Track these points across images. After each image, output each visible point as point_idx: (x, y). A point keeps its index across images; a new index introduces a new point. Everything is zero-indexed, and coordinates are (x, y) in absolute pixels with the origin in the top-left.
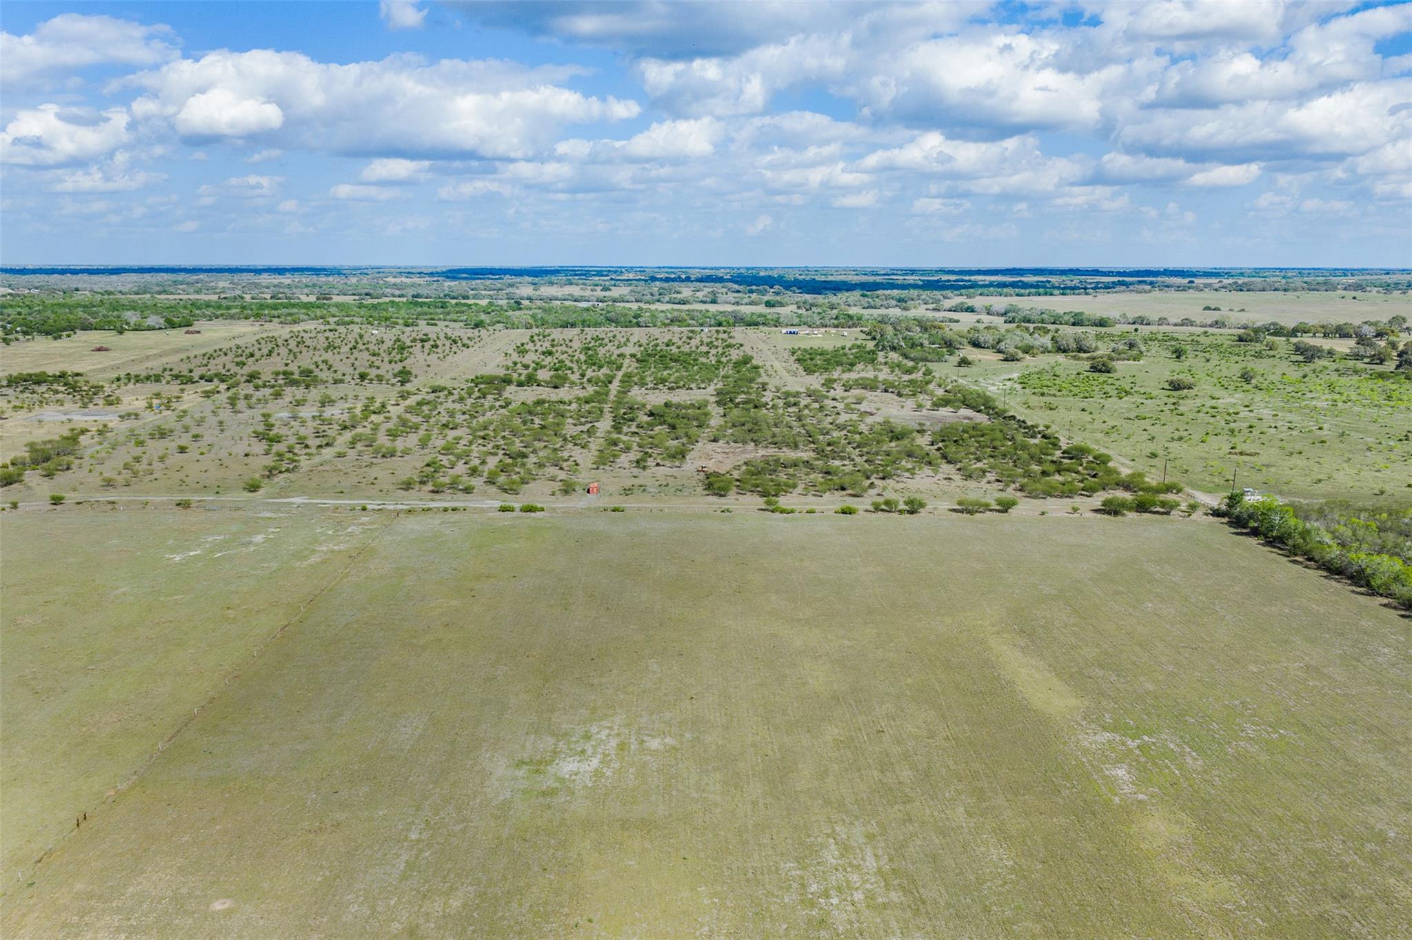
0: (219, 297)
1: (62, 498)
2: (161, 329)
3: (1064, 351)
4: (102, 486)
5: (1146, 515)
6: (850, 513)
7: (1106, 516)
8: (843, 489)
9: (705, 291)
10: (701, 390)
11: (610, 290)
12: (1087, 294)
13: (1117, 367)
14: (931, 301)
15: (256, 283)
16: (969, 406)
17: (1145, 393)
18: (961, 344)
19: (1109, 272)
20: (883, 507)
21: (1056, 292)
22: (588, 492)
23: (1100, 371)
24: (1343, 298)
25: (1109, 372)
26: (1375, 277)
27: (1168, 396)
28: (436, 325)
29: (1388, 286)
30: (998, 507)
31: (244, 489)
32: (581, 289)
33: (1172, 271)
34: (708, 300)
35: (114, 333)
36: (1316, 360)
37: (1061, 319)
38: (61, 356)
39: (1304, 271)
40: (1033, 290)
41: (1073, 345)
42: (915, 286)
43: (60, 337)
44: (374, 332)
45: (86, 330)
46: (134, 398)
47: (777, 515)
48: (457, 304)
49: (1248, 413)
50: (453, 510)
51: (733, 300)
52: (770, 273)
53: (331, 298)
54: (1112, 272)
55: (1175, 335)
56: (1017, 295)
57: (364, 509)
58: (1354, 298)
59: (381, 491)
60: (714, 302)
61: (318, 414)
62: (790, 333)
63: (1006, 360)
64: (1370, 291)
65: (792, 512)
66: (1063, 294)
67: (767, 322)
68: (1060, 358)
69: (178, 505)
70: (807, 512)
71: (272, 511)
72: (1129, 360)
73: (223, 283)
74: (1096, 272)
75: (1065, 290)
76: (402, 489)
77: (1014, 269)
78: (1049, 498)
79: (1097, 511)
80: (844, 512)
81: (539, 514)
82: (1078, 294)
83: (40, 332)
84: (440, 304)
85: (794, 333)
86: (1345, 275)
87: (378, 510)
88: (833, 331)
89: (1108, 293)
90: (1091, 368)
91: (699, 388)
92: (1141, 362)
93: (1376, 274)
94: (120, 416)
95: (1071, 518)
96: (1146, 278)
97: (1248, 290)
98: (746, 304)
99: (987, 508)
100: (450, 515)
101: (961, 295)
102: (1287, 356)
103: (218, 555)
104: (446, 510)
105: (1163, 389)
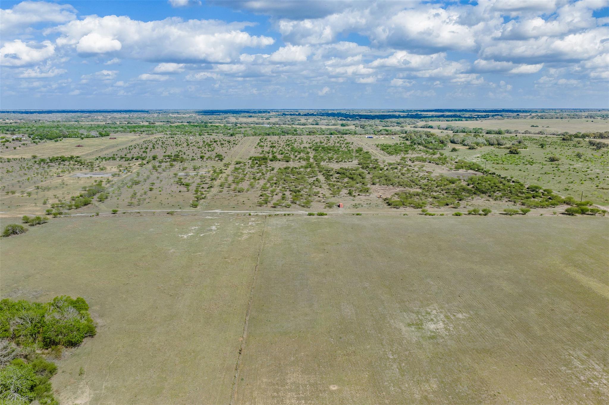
0: (106, 123)
1: (117, 211)
2: (97, 137)
3: (492, 145)
4: (128, 205)
5: (585, 215)
6: (459, 215)
7: (568, 216)
8: (447, 205)
9: (311, 120)
10: (350, 162)
11: (269, 119)
12: (477, 120)
13: (521, 152)
14: (411, 124)
15: (114, 117)
16: (471, 169)
17: (540, 163)
18: (447, 142)
19: (480, 111)
20: (473, 213)
21: (464, 119)
22: (339, 206)
23: (514, 153)
24: (587, 121)
25: (518, 154)
26: (594, 112)
27: (551, 164)
28: (211, 135)
29: (603, 116)
30: (521, 212)
31: (191, 206)
32: (257, 119)
33: (506, 110)
34: (314, 123)
35: (79, 139)
36: (602, 148)
37: (478, 131)
38: (64, 149)
39: (563, 110)
40: (453, 119)
41: (496, 142)
42: (404, 117)
43: (58, 141)
44: (191, 138)
45: (66, 138)
46: (111, 167)
47: (428, 216)
48: (211, 126)
49: (590, 171)
50: (288, 215)
51: (326, 124)
52: (333, 112)
53: (155, 123)
54: (481, 111)
55: (534, 138)
56: (447, 121)
57: (250, 215)
58: (592, 121)
59: (250, 207)
60: (317, 124)
61: (196, 174)
62: (370, 137)
63: (470, 149)
64: (597, 119)
65: (434, 215)
66: (466, 120)
67: (351, 133)
68: (492, 148)
69: (168, 213)
70: (441, 215)
71: (210, 216)
72: (522, 148)
73: (100, 117)
74: (474, 111)
75: (467, 118)
76: (258, 206)
77: (438, 110)
78: (537, 208)
79: (563, 214)
80: (457, 215)
81: (325, 216)
82: (473, 120)
83: (47, 138)
84: (204, 126)
85: (371, 137)
86: (581, 112)
87: (256, 215)
88: (387, 136)
89: (486, 119)
90: (510, 152)
91: (349, 162)
92: (527, 149)
93: (595, 111)
94: (112, 175)
95: (553, 217)
96: (497, 113)
97: (545, 118)
98: (332, 125)
99: (516, 213)
100: (287, 217)
101: (423, 121)
102: (588, 146)
103: (202, 235)
104: (285, 215)
105: (546, 161)
